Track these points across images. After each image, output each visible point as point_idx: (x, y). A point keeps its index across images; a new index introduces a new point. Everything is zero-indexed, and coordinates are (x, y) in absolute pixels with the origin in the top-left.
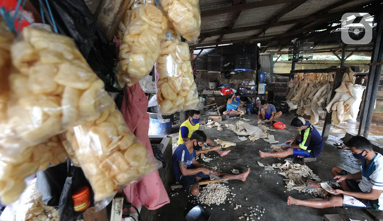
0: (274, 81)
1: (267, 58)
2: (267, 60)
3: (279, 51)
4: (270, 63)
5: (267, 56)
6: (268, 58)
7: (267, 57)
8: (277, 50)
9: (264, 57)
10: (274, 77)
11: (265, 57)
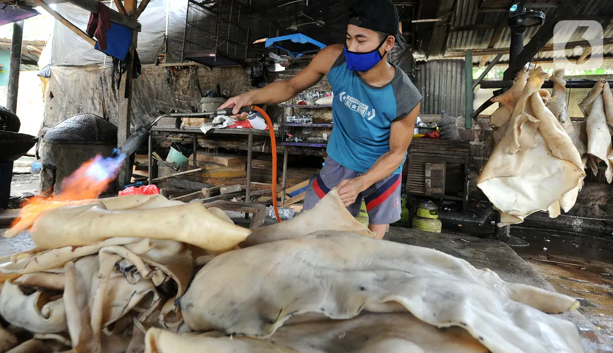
0: (477, 139)
1: (454, 70)
2: (454, 76)
3: (491, 47)
4: (464, 86)
5: (454, 64)
6: (459, 70)
7: (454, 68)
8: (485, 46)
9: (444, 66)
10: (477, 127)
11: (449, 68)
